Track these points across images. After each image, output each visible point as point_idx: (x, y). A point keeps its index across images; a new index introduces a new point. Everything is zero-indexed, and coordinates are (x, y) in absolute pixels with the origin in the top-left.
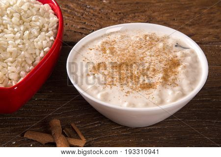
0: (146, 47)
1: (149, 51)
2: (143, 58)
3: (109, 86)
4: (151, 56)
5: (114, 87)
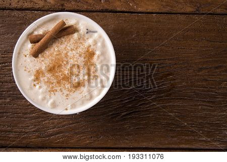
0: (65, 41)
1: (69, 45)
2: (66, 54)
3: (52, 93)
4: (72, 50)
5: (56, 93)
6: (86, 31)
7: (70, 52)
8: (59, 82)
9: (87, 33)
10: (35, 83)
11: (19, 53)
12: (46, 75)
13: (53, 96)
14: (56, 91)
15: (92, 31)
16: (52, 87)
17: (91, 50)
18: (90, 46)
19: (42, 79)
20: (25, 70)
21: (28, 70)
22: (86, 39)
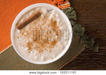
0: (37, 21)
1: (40, 22)
2: (41, 28)
3: (41, 52)
4: (43, 25)
5: (43, 52)
6: (47, 11)
7: (43, 26)
8: (43, 46)
9: (48, 12)
10: (29, 51)
11: (14, 37)
12: (33, 44)
13: (42, 54)
14: (43, 51)
15: (50, 10)
16: (40, 49)
17: (53, 21)
18: (52, 18)
19: (32, 47)
20: (21, 46)
21: (23, 45)
22: (48, 16)
